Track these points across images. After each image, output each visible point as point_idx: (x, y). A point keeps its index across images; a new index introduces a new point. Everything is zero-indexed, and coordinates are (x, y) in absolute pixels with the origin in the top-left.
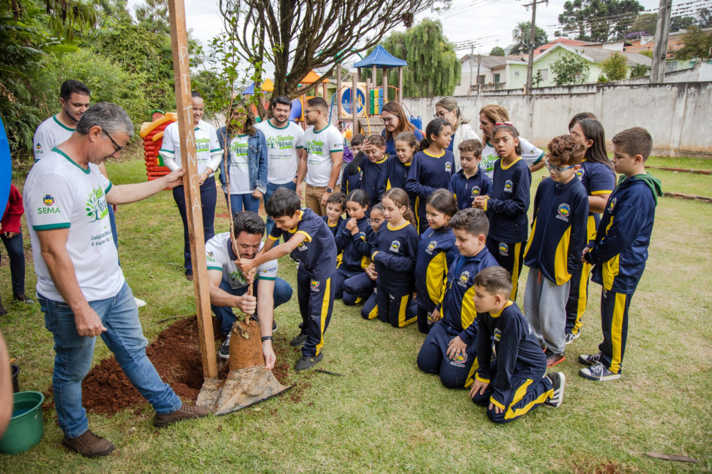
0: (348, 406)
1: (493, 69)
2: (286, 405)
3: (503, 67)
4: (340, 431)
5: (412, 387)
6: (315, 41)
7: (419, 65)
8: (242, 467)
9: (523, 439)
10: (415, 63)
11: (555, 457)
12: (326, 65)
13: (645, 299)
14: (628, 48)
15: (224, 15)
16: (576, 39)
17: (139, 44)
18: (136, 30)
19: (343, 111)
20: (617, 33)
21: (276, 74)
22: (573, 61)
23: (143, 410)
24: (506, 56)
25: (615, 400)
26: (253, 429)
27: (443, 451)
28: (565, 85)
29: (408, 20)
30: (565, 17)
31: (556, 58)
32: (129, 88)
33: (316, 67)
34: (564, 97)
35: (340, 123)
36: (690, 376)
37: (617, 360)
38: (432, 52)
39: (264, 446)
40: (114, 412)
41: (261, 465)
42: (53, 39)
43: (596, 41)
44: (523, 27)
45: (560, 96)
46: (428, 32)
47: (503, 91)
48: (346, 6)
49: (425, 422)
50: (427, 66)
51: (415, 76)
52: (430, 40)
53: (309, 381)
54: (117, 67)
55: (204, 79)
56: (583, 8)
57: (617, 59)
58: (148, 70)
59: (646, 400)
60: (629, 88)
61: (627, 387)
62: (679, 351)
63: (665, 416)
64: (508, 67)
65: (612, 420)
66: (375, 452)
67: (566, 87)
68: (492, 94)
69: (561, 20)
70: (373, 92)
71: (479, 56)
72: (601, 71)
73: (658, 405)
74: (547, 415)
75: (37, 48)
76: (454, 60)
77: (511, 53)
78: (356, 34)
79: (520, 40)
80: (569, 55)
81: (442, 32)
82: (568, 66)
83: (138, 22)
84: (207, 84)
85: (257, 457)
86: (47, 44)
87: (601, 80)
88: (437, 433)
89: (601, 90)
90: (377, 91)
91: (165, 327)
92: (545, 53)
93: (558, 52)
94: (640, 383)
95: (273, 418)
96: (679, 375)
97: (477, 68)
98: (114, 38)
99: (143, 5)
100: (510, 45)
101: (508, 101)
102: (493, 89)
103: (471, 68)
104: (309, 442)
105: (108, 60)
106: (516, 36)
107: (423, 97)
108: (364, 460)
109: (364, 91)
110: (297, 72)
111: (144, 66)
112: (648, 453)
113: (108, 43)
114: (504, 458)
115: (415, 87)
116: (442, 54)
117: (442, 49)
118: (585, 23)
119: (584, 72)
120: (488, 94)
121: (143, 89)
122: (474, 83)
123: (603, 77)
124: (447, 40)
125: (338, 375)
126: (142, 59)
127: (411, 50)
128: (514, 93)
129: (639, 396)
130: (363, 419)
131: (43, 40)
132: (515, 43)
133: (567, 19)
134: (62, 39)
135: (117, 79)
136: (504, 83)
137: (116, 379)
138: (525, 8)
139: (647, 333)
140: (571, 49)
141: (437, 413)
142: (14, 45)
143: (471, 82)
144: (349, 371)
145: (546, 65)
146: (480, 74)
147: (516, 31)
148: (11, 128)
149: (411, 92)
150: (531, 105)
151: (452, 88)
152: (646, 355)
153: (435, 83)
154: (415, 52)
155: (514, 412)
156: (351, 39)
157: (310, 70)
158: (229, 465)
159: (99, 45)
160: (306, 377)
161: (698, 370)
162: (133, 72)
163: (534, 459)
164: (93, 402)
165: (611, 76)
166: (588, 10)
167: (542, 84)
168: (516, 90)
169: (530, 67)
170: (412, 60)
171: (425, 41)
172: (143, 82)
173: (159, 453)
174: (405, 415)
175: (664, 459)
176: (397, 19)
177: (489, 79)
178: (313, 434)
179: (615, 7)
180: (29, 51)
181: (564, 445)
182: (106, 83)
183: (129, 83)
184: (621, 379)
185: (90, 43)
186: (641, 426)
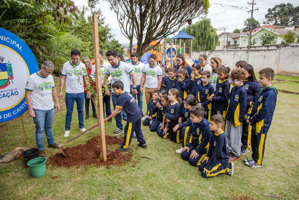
0: (152, 170)
1: (234, 39)
2: (130, 168)
3: (238, 38)
4: (147, 178)
5: (178, 165)
6: (153, 30)
7: (200, 38)
8: (111, 187)
9: (215, 186)
10: (199, 37)
11: (226, 193)
12: (158, 39)
13: (281, 137)
14: (297, 29)
15: (119, 21)
16: (273, 25)
17: (88, 30)
18: (87, 25)
19: (167, 57)
20: (293, 22)
21: (138, 43)
22: (270, 35)
23: (79, 167)
24: (241, 33)
25: (256, 175)
26: (117, 175)
27: (184, 187)
28: (266, 45)
29: (190, 22)
30: (268, 15)
31: (262, 33)
32: (84, 48)
33: (154, 40)
34: (262, 51)
35: (166, 62)
36: (291, 168)
37: (261, 160)
38: (206, 32)
39: (120, 181)
40: (70, 167)
41: (118, 187)
42: (56, 30)
43: (282, 26)
44: (248, 20)
45: (261, 51)
46: (204, 24)
47: (238, 48)
48: (166, 16)
49: (180, 177)
50: (204, 38)
51: (199, 42)
52: (205, 27)
53: (139, 160)
54: (80, 40)
55: (113, 43)
56: (277, 11)
57: (290, 34)
58: (91, 41)
59: (269, 175)
60: (292, 47)
61: (263, 170)
62: (290, 158)
63: (275, 182)
64: (240, 38)
65: (253, 182)
66: (159, 186)
67: (266, 46)
68: (233, 49)
69: (266, 16)
70: (179, 49)
71: (228, 33)
72: (282, 39)
73: (273, 177)
74: (227, 178)
75: (50, 34)
76: (215, 35)
77: (243, 32)
78: (169, 27)
79: (247, 26)
80: (268, 32)
81: (210, 24)
82: (267, 37)
83: (88, 22)
84: (114, 45)
85: (117, 184)
86: (54, 32)
87: (283, 43)
88: (183, 181)
89: (279, 48)
90: (181, 49)
91: (90, 139)
92: (257, 31)
93: (263, 31)
94: (269, 169)
95: (124, 172)
96: (286, 167)
97: (227, 38)
98: (79, 28)
99: (90, 15)
100: (243, 28)
101: (238, 53)
102: (234, 47)
103: (224, 38)
104: (135, 181)
105: (76, 37)
106: (245, 24)
107: (202, 51)
108: (154, 188)
109: (176, 49)
110: (146, 42)
111: (90, 39)
112: (263, 194)
113: (76, 30)
114: (206, 191)
115: (198, 46)
116: (211, 33)
117: (210, 31)
118: (277, 18)
119: (275, 40)
120: (231, 49)
121: (89, 48)
122: (226, 44)
123: (283, 42)
124: (213, 27)
125: (151, 159)
126: (89, 36)
127: (197, 31)
128: (243, 49)
129: (267, 174)
130: (157, 175)
131: (53, 31)
132: (245, 27)
133: (269, 16)
134: (60, 30)
135: (79, 44)
136: (239, 45)
137: (71, 156)
138: (248, 12)
139: (278, 150)
140: (269, 30)
141: (185, 174)
142: (42, 33)
143: (224, 44)
144: (155, 158)
145: (257, 37)
146: (228, 41)
147: (246, 22)
148: (40, 64)
149: (197, 49)
150: (248, 55)
151: (215, 47)
152: (275, 159)
153: (207, 45)
154: (199, 32)
155: (211, 174)
156: (167, 29)
157: (151, 42)
158: (106, 186)
159: (73, 31)
160: (138, 159)
161: (295, 166)
162: (85, 41)
163: (217, 193)
164: (63, 163)
165: (287, 41)
166: (279, 12)
167: (255, 45)
168: (244, 48)
169: (250, 38)
170: (197, 35)
171: (203, 28)
172: (89, 45)
173: (84, 181)
174: (172, 174)
175: (269, 196)
176: (185, 22)
177: (232, 43)
178: (138, 178)
179: (292, 10)
180: (48, 35)
181: (231, 189)
182: (75, 46)
183: (84, 46)
184: (261, 167)
185: (70, 30)
186: (264, 184)
